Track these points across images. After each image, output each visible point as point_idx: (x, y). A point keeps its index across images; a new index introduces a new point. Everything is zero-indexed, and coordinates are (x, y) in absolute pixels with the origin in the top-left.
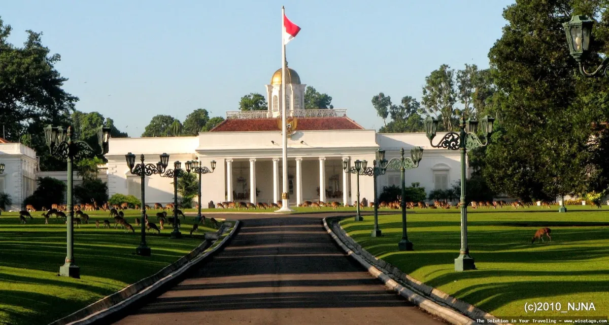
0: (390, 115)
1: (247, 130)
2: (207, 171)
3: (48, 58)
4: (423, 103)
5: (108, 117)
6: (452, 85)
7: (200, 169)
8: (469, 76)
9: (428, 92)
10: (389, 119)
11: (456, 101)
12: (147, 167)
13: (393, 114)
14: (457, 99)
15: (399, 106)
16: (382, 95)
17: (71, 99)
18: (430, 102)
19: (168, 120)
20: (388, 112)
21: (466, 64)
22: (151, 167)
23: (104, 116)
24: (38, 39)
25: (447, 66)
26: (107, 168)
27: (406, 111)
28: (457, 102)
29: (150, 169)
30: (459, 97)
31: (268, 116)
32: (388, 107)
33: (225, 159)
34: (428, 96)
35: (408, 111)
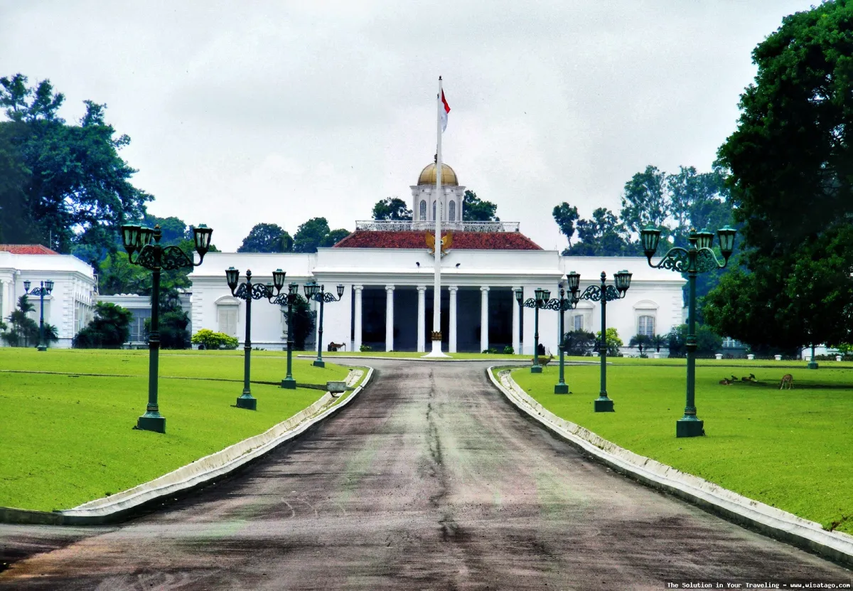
0: (576, 233)
1: (383, 247)
2: (331, 299)
3: (113, 139)
4: (622, 218)
5: (191, 224)
6: (662, 193)
7: (322, 295)
8: (685, 182)
9: (629, 203)
10: (576, 239)
11: (666, 216)
12: (255, 287)
13: (581, 231)
14: (668, 212)
15: (590, 221)
16: (566, 205)
17: (143, 198)
18: (631, 216)
19: (273, 230)
20: (574, 229)
21: (681, 167)
22: (260, 288)
23: (185, 223)
24: (99, 113)
25: (656, 168)
26: (191, 293)
27: (598, 227)
28: (669, 218)
29: (258, 290)
30: (671, 210)
31: (412, 228)
32: (575, 223)
33: (353, 286)
34: (628, 208)
35: (602, 228)
